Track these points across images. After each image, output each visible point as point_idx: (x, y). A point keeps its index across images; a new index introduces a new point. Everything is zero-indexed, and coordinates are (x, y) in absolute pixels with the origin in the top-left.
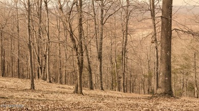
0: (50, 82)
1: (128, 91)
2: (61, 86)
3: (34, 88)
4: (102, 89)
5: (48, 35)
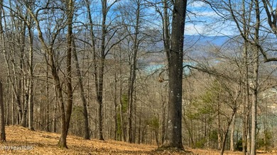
0: (32, 129)
1: (136, 141)
2: (46, 134)
3: (5, 139)
4: (102, 138)
5: (31, 69)
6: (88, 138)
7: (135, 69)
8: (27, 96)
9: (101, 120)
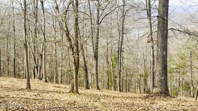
0: (46, 81)
1: (124, 91)
2: (57, 85)
3: (30, 88)
4: (98, 88)
5: (44, 34)
6: (88, 88)
7: (123, 33)
8: (41, 55)
9: (97, 74)
